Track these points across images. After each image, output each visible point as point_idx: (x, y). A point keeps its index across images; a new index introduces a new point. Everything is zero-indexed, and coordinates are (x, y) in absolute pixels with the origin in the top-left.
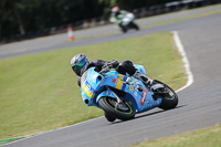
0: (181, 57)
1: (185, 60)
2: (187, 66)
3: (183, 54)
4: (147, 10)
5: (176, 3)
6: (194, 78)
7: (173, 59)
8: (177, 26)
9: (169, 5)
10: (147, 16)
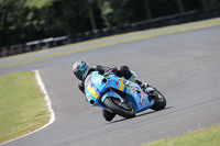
0: (43, 95)
1: (47, 98)
2: (49, 104)
3: (45, 92)
4: (8, 49)
5: (36, 42)
6: (56, 116)
7: (35, 97)
8: (38, 65)
9: (29, 44)
10: (8, 55)
